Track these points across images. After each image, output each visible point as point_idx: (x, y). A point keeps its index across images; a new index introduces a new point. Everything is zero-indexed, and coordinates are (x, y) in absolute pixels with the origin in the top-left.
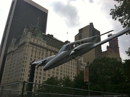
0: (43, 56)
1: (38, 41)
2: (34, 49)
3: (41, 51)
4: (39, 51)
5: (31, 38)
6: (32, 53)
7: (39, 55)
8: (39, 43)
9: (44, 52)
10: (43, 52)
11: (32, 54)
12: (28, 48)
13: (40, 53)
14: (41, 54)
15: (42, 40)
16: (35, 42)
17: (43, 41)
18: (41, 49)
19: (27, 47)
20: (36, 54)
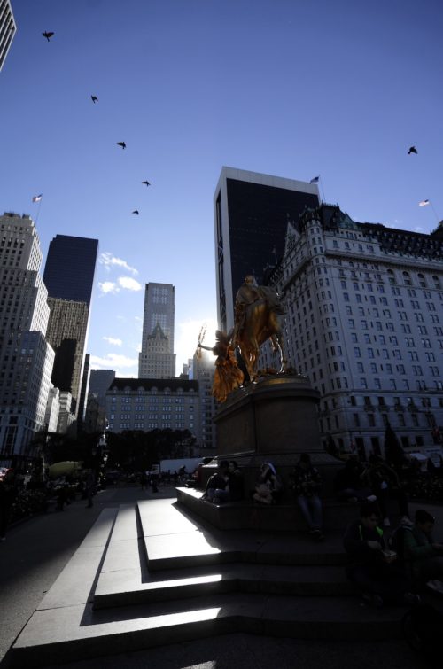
0: (383, 291)
1: (350, 245)
2: (348, 274)
3: (371, 276)
4: (363, 275)
5: (324, 239)
6: (344, 286)
7: (371, 289)
8: (355, 250)
9: (382, 277)
10: (379, 276)
11: (345, 291)
12: (326, 272)
13: (369, 281)
14: (374, 285)
15: (362, 238)
16: (342, 249)
17: (365, 239)
18: (369, 267)
19: (322, 269)
20: (357, 287)
